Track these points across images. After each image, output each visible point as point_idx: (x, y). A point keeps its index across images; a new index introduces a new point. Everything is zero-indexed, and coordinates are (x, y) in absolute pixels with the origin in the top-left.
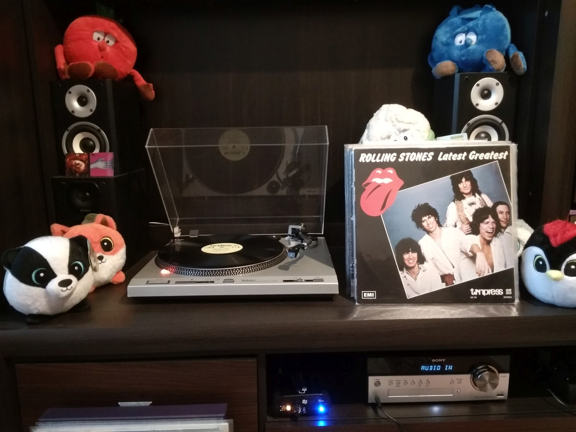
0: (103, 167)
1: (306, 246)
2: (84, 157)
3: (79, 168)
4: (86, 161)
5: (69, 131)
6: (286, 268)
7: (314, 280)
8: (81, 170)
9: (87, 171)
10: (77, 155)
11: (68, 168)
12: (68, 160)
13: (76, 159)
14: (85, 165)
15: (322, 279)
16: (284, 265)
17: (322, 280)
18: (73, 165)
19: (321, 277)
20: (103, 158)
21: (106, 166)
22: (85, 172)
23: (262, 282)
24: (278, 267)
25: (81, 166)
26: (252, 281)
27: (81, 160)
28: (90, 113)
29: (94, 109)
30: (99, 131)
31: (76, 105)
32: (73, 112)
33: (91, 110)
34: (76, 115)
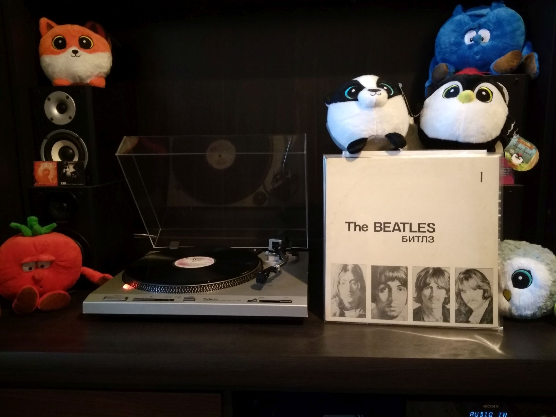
5: (48, 140)
7: (281, 301)
15: (290, 300)
17: (290, 302)
19: (289, 298)
23: (224, 301)
26: (215, 300)
28: (69, 121)
29: (73, 117)
30: (78, 139)
31: (55, 112)
32: (52, 119)
33: (70, 118)
34: (55, 122)
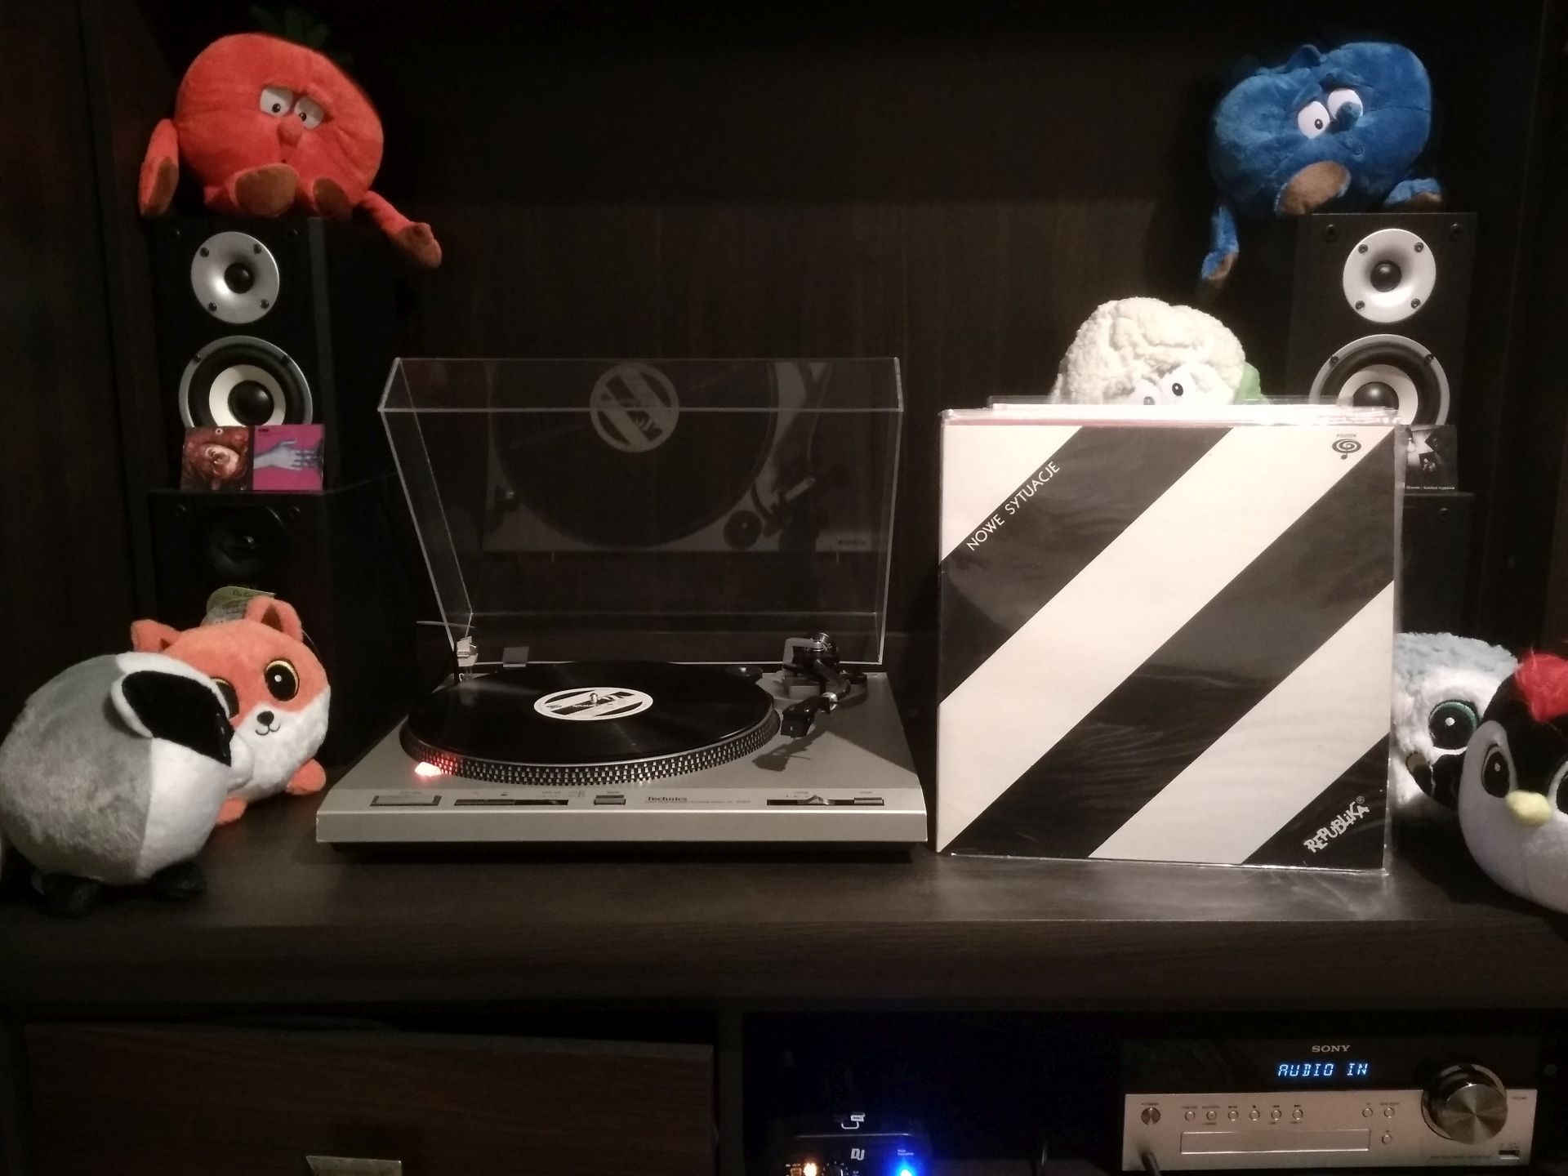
0: (291, 463)
1: (833, 703)
2: (238, 437)
3: (220, 468)
4: (242, 447)
5: (199, 364)
6: (774, 763)
7: (855, 802)
8: (228, 472)
9: (244, 474)
10: (219, 431)
11: (189, 467)
12: (191, 445)
13: (215, 441)
14: (239, 459)
15: (880, 799)
16: (769, 755)
17: (879, 803)
18: (204, 459)
19: (876, 793)
20: (292, 440)
21: (301, 461)
22: (238, 477)
23: (705, 803)
24: (754, 761)
25: (228, 460)
26: (676, 800)
27: (231, 446)
28: (263, 313)
29: (272, 301)
30: (285, 362)
31: (221, 287)
32: (213, 307)
33: (264, 305)
34: (221, 315)
